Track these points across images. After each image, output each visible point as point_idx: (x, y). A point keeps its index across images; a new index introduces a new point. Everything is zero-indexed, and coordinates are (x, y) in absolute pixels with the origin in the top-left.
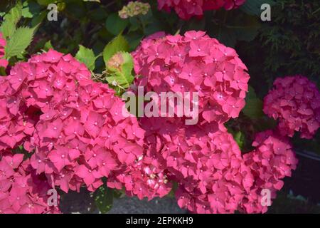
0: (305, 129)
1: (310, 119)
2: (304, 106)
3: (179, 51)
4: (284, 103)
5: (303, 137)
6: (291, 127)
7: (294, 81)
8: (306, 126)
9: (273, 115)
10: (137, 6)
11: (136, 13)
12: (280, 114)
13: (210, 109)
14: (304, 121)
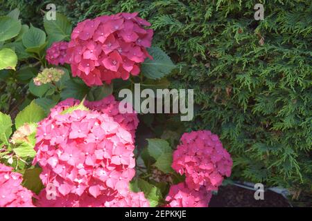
0: (209, 182)
1: (212, 172)
2: (206, 161)
3: (63, 131)
4: (187, 159)
5: (209, 189)
6: (195, 182)
7: (197, 137)
8: (209, 179)
9: (180, 171)
10: (50, 74)
11: (49, 81)
12: (185, 169)
13: (95, 185)
14: (207, 175)
